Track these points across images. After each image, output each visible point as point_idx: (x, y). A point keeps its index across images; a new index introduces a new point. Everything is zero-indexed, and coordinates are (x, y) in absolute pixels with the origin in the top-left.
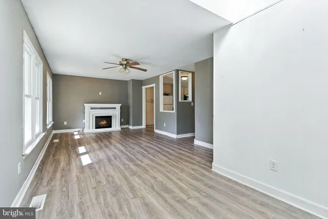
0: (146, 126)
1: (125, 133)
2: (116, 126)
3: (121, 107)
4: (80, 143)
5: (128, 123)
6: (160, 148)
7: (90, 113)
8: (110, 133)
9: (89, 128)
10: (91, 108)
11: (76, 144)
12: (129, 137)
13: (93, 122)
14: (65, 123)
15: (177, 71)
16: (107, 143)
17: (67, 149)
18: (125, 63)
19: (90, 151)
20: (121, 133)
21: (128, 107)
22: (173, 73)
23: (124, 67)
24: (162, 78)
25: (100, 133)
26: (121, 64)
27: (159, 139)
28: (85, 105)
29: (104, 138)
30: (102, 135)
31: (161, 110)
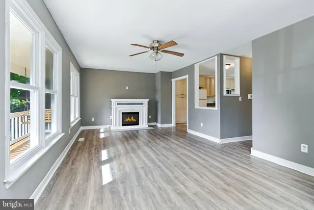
0: (176, 124)
1: (154, 133)
2: (143, 124)
3: (148, 102)
4: (105, 144)
5: (156, 121)
6: (204, 159)
7: (117, 109)
8: (137, 131)
9: (116, 126)
10: (118, 104)
11: (100, 145)
12: (159, 139)
13: (119, 119)
14: (93, 119)
15: (221, 56)
16: (134, 146)
17: (90, 152)
18: (157, 45)
19: (115, 157)
20: (148, 132)
21: (156, 103)
22: (215, 59)
23: (155, 51)
24: (198, 67)
25: (126, 132)
26: (153, 48)
27: (196, 143)
28: (112, 100)
29: (131, 137)
30: (128, 133)
31: (197, 106)
